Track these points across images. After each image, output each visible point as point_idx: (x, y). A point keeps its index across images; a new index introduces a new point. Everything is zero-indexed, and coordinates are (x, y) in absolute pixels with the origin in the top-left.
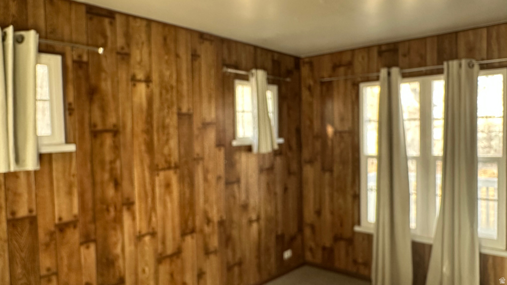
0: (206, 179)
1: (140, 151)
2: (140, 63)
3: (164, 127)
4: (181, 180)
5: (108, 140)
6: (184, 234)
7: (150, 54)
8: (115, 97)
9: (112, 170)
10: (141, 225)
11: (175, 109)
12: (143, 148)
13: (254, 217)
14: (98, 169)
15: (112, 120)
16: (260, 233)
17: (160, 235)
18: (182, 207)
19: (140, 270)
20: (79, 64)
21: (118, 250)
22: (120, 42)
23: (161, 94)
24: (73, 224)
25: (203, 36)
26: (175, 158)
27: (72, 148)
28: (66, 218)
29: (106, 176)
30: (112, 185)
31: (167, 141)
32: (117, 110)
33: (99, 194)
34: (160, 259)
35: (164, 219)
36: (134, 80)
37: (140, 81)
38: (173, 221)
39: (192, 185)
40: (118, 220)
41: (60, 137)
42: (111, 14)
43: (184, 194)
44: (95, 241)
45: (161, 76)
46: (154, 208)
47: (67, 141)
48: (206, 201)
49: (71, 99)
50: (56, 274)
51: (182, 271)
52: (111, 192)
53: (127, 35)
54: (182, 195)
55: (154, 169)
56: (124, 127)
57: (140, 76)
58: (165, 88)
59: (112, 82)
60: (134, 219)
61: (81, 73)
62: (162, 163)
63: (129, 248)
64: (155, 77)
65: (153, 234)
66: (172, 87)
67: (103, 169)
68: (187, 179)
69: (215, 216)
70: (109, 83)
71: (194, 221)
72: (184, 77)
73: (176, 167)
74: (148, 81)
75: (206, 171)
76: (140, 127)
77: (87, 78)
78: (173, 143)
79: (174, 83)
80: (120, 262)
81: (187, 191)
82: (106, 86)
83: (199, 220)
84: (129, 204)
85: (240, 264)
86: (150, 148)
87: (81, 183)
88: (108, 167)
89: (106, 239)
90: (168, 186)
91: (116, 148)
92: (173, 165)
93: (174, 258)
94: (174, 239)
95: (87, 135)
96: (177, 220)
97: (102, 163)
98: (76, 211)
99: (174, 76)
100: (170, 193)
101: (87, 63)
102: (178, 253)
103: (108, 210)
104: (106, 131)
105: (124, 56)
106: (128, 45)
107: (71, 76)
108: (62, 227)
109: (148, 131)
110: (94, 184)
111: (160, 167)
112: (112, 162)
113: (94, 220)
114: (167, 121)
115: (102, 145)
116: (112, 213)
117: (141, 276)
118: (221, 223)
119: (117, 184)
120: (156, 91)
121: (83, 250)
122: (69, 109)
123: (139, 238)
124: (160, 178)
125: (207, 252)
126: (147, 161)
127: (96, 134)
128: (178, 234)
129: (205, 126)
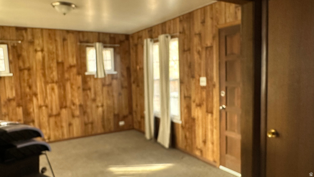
0: (72, 87)
2: (39, 44)
3: (50, 68)
4: (59, 87)
5: (26, 72)
6: (61, 108)
7: (43, 41)
8: (28, 57)
9: (28, 83)
10: (41, 102)
11: (55, 61)
12: (41, 75)
13: (100, 104)
14: (22, 82)
15: (27, 65)
16: (103, 112)
17: (50, 107)
18: (60, 98)
19: (41, 118)
20: (14, 47)
21: (31, 110)
22: (30, 38)
23: (48, 56)
24: (13, 99)
25: (68, 32)
26: (56, 78)
27: (11, 75)
28: (11, 97)
29: (26, 84)
30: (28, 87)
31: (52, 73)
33: (23, 90)
34: (50, 116)
35: (51, 102)
36: (36, 51)
37: (39, 51)
38: (56, 103)
39: (64, 89)
40: (31, 100)
41: (8, 71)
42: (25, 29)
44: (22, 106)
45: (48, 49)
46: (46, 97)
47: (10, 72)
48: (72, 96)
49: (11, 58)
50: (8, 115)
51: (61, 121)
52: (28, 90)
53: (33, 35)
54: (60, 93)
55: (46, 83)
56: (33, 67)
57: (39, 49)
58: (50, 53)
59: (27, 52)
60: (37, 100)
61: (14, 50)
62: (50, 81)
63: (36, 110)
64: (45, 49)
65: (46, 106)
66: (54, 53)
67: (24, 82)
68: (62, 87)
69: (77, 102)
71: (66, 103)
72: (59, 48)
73: (57, 82)
74: (42, 51)
75: (72, 85)
76: (39, 67)
77: (17, 52)
78: (55, 73)
79: (54, 50)
80: (33, 114)
81: (62, 92)
82: (24, 54)
83: (68, 103)
84: (36, 95)
85: (92, 123)
86: (44, 75)
87: (16, 86)
88: (26, 81)
89: (26, 106)
90: (53, 89)
91: (30, 75)
92: (55, 81)
94: (56, 109)
95: (18, 70)
96: (58, 102)
97: (24, 80)
98: (14, 95)
99: (55, 48)
100: (54, 92)
101: (17, 47)
102: (58, 115)
103: (27, 96)
104: (25, 69)
105: (32, 43)
106: (33, 38)
107: (11, 51)
108: (9, 100)
109: (43, 68)
110: (21, 87)
112: (28, 80)
113: (21, 99)
114: (52, 65)
115: (24, 74)
116: (28, 97)
117: (41, 120)
118: (81, 106)
119: (30, 87)
121: (17, 109)
122: (10, 62)
123: (40, 107)
124: (49, 86)
125: (73, 116)
126: (43, 79)
127: (21, 70)
128: (58, 107)
129: (71, 67)
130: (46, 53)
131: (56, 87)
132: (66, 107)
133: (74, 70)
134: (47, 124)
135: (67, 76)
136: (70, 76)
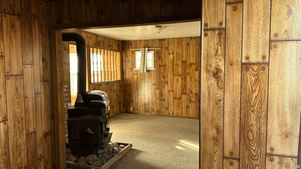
0: (191, 80)
1: (170, 70)
2: (171, 49)
3: (177, 65)
4: (182, 79)
5: (163, 68)
6: (182, 94)
7: (174, 47)
8: (165, 58)
10: (170, 88)
11: (181, 60)
12: (171, 70)
14: (160, 74)
15: (164, 63)
17: (175, 92)
18: (182, 87)
19: (169, 99)
20: (157, 52)
21: (164, 93)
22: (166, 45)
23: (177, 56)
25: (191, 38)
26: (180, 73)
27: (155, 69)
29: (162, 76)
30: (163, 78)
31: (178, 68)
32: (165, 61)
33: (160, 80)
34: (175, 98)
35: (176, 88)
36: (169, 54)
37: (171, 54)
38: (179, 89)
39: (186, 81)
40: (164, 86)
41: (153, 67)
42: (164, 40)
43: (183, 83)
44: (159, 89)
45: (177, 52)
46: (173, 85)
47: (154, 68)
48: (191, 86)
49: (155, 59)
51: (181, 103)
52: (163, 79)
53: (168, 43)
54: (182, 83)
55: (174, 75)
56: (167, 65)
57: (171, 52)
58: (178, 54)
59: (164, 55)
60: (168, 86)
61: (157, 54)
62: (176, 74)
63: (167, 93)
64: (175, 52)
65: (173, 91)
67: (161, 74)
68: (184, 79)
69: (194, 91)
70: (163, 55)
71: (186, 91)
72: (184, 51)
73: (180, 75)
74: (173, 53)
75: (191, 78)
76: (170, 65)
77: (159, 55)
78: (180, 69)
79: (181, 53)
80: (164, 95)
81: (184, 83)
82: (163, 56)
83: (188, 91)
84: (167, 83)
86: (173, 70)
87: (157, 76)
88: (162, 74)
89: (161, 89)
90: (178, 80)
91: (164, 70)
92: (179, 75)
93: (179, 99)
94: (179, 94)
95: (158, 66)
96: (180, 89)
97: (161, 73)
98: (155, 81)
99: (181, 51)
100: (178, 82)
101: (159, 51)
102: (180, 98)
103: (162, 83)
104: (162, 66)
105: (167, 48)
106: (168, 45)
107: (155, 54)
109: (173, 66)
110: (159, 77)
111: (176, 75)
112: (163, 73)
113: (159, 85)
114: (178, 63)
115: (161, 69)
117: (169, 100)
118: (196, 94)
119: (164, 78)
120: (175, 56)
121: (157, 91)
122: (155, 61)
123: (169, 91)
124: (176, 78)
125: (190, 101)
126: (172, 73)
127: (160, 66)
128: (180, 93)
129: (191, 64)
130: (175, 55)
131: (180, 79)
132: (185, 94)
133: (194, 67)
134: (172, 104)
135: (188, 71)
136: (190, 71)
